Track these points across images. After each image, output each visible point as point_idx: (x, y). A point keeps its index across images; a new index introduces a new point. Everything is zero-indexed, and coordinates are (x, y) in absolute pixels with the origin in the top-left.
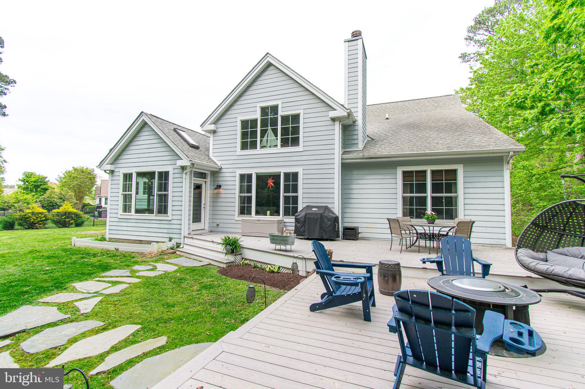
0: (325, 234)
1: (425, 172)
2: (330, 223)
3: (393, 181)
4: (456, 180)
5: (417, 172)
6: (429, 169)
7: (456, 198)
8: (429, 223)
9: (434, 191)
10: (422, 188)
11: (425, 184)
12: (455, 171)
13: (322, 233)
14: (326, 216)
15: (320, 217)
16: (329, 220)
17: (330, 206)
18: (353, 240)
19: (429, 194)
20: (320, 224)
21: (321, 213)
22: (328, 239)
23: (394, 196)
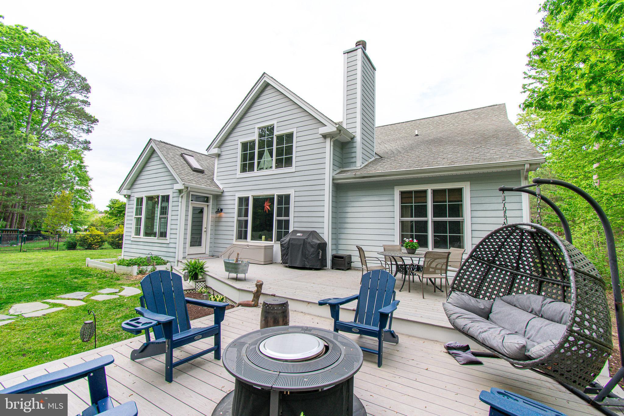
0: (308, 262)
1: (425, 192)
2: (312, 250)
3: (390, 203)
4: (461, 201)
5: (416, 192)
6: (430, 188)
7: (463, 222)
9: (435, 215)
10: (422, 211)
11: (426, 206)
12: (459, 191)
13: (305, 261)
14: (309, 243)
15: (302, 243)
16: (312, 246)
17: (318, 231)
18: (343, 270)
19: (430, 218)
20: (302, 252)
21: (304, 239)
22: (313, 268)
23: (391, 221)
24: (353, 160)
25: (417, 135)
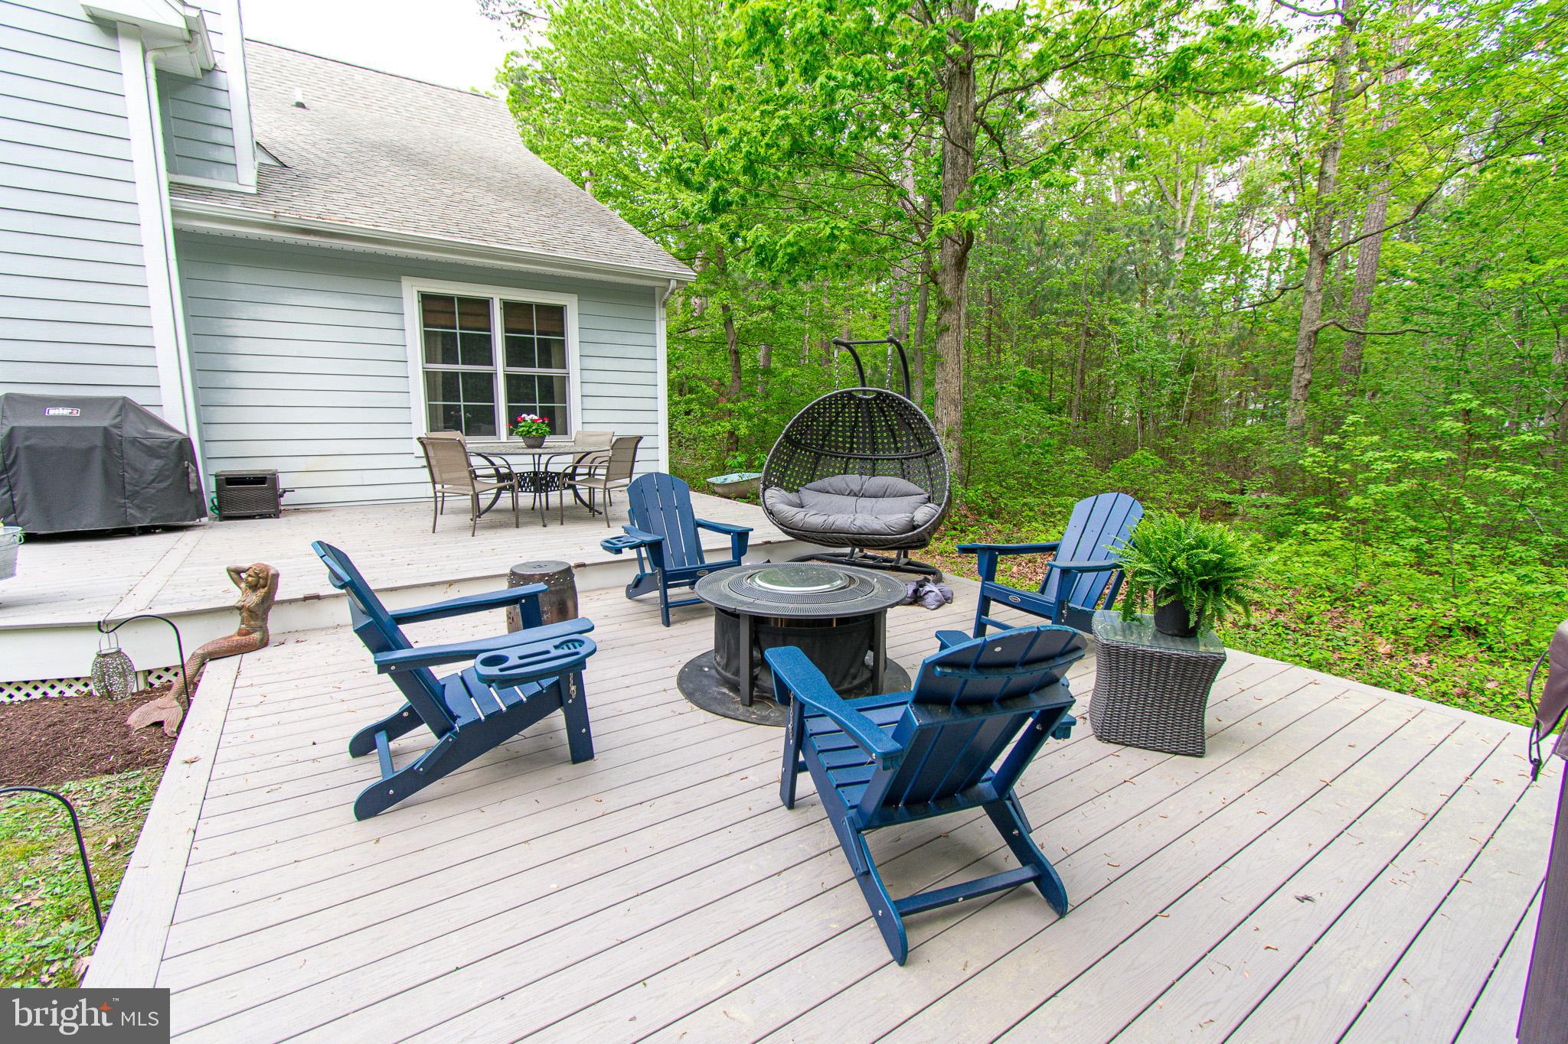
0: (139, 507)
1: (485, 303)
2: (156, 464)
3: (393, 321)
4: (562, 334)
5: (463, 300)
6: (497, 296)
7: (564, 380)
8: (529, 447)
9: (510, 361)
10: (480, 350)
11: (488, 340)
12: (558, 312)
13: (124, 506)
14: (134, 441)
15: (98, 441)
16: (152, 452)
17: (139, 397)
18: (262, 516)
19: (500, 367)
20: (106, 473)
21: (105, 428)
22: (157, 527)
23: (397, 369)
24: (224, 155)
25: (301, 105)
